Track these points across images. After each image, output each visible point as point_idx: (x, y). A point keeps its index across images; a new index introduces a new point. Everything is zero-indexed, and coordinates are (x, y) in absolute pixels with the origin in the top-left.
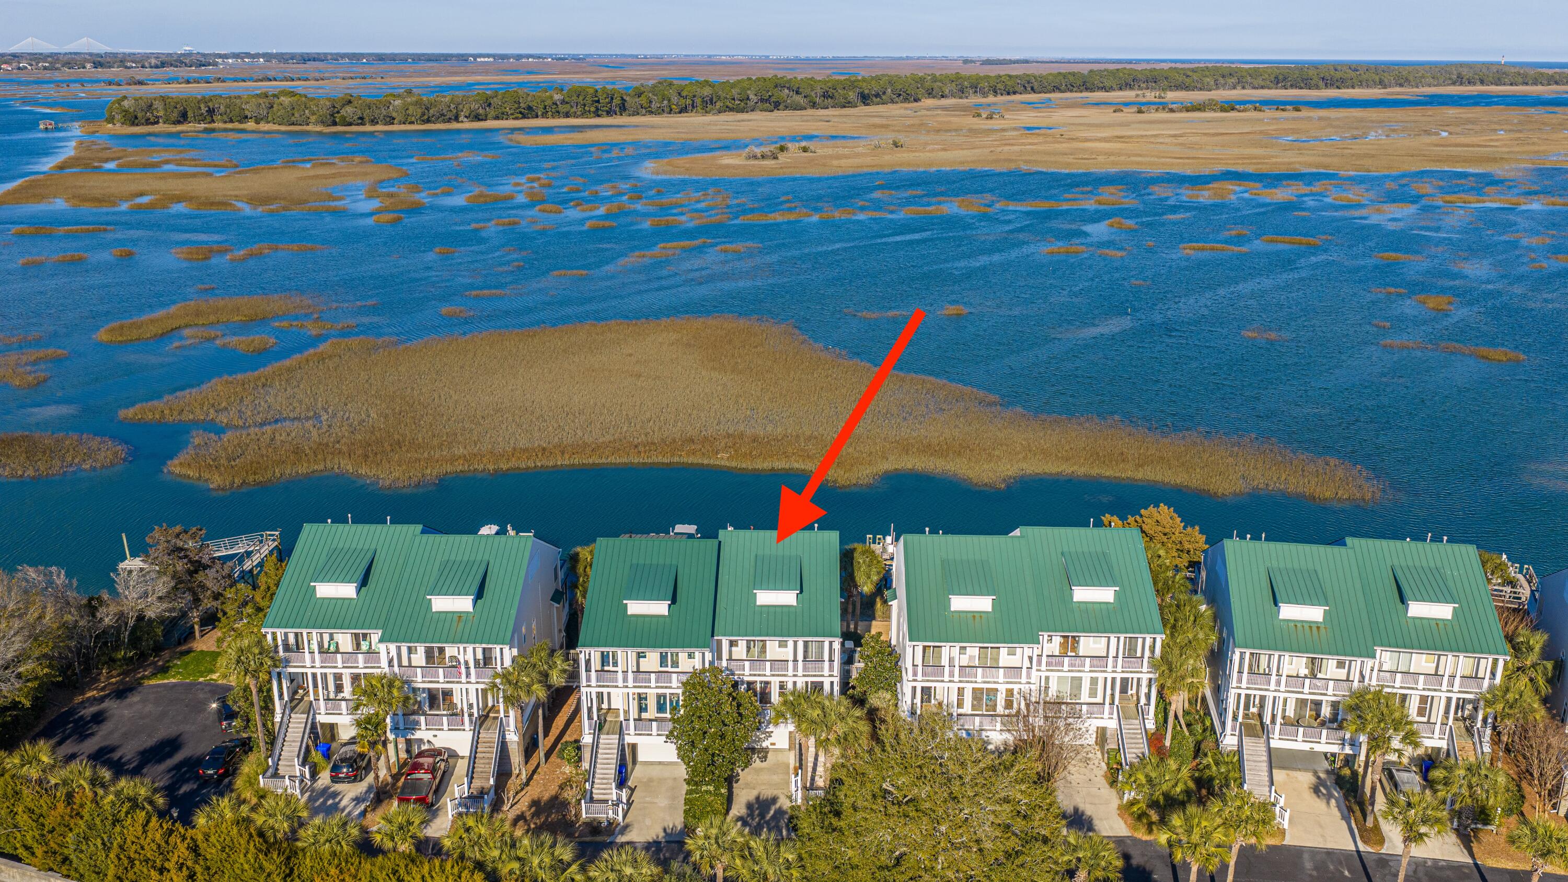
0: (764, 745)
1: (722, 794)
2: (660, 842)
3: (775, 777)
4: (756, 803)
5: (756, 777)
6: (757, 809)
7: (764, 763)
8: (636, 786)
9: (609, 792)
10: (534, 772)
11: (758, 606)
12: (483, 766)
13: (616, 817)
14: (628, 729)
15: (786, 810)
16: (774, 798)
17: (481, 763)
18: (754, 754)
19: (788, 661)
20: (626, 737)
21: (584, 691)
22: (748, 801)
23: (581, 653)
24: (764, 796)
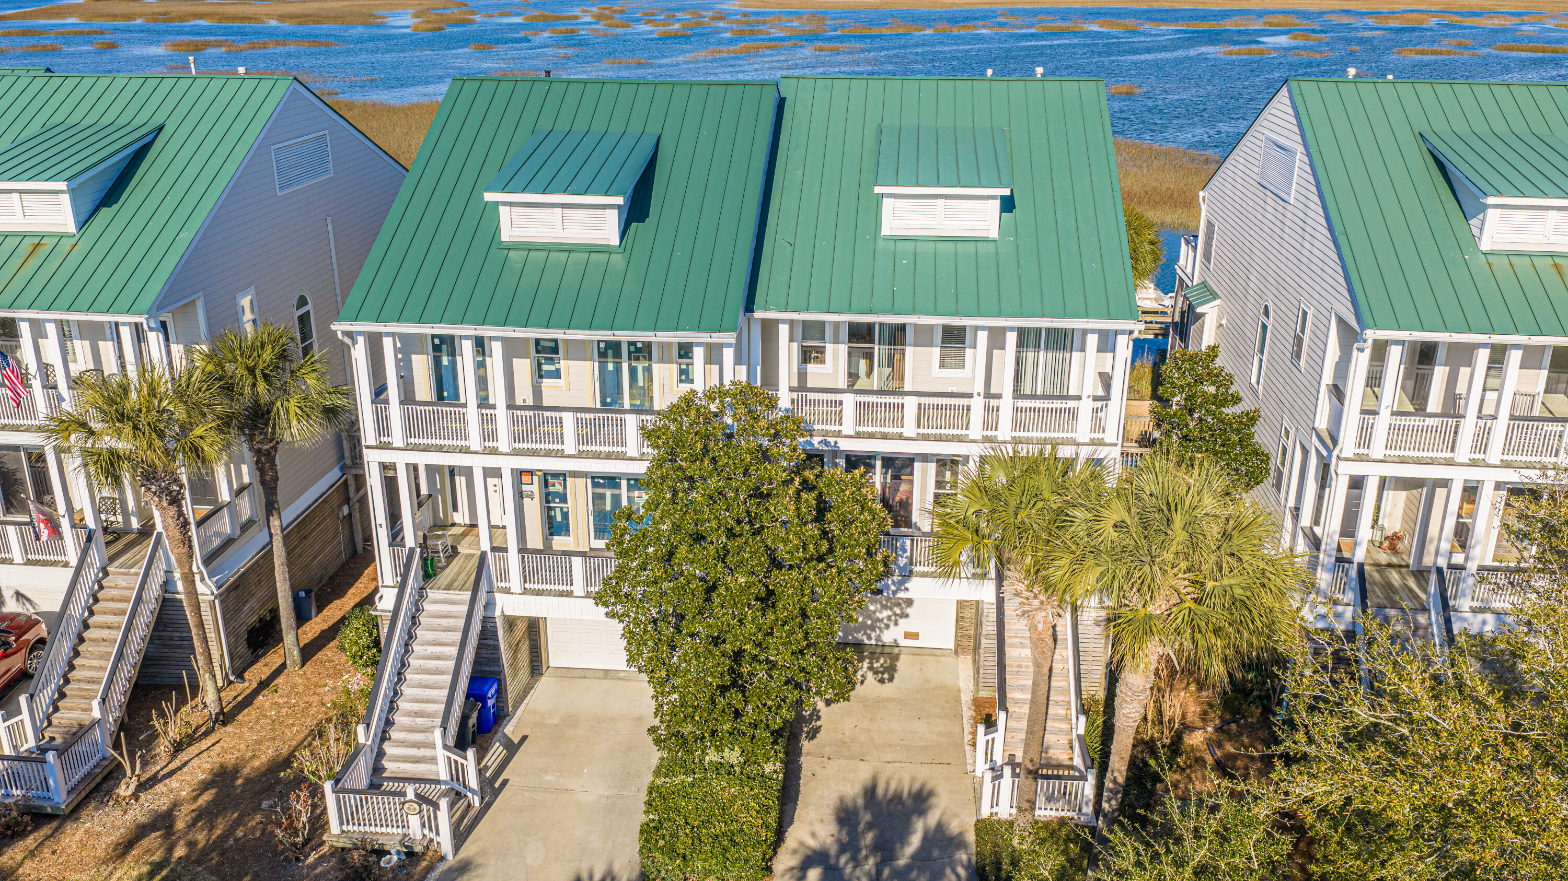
0: (888, 637)
1: (765, 778)
3: (921, 727)
4: (867, 807)
5: (865, 724)
6: (870, 826)
7: (888, 686)
8: (524, 738)
9: (428, 753)
10: (263, 685)
11: (887, 239)
12: (95, 663)
13: (433, 836)
14: (504, 575)
15: (961, 834)
16: (920, 791)
17: (93, 656)
18: (861, 660)
19: (970, 396)
20: (498, 596)
21: (372, 459)
22: (842, 800)
23: (355, 342)
24: (886, 790)
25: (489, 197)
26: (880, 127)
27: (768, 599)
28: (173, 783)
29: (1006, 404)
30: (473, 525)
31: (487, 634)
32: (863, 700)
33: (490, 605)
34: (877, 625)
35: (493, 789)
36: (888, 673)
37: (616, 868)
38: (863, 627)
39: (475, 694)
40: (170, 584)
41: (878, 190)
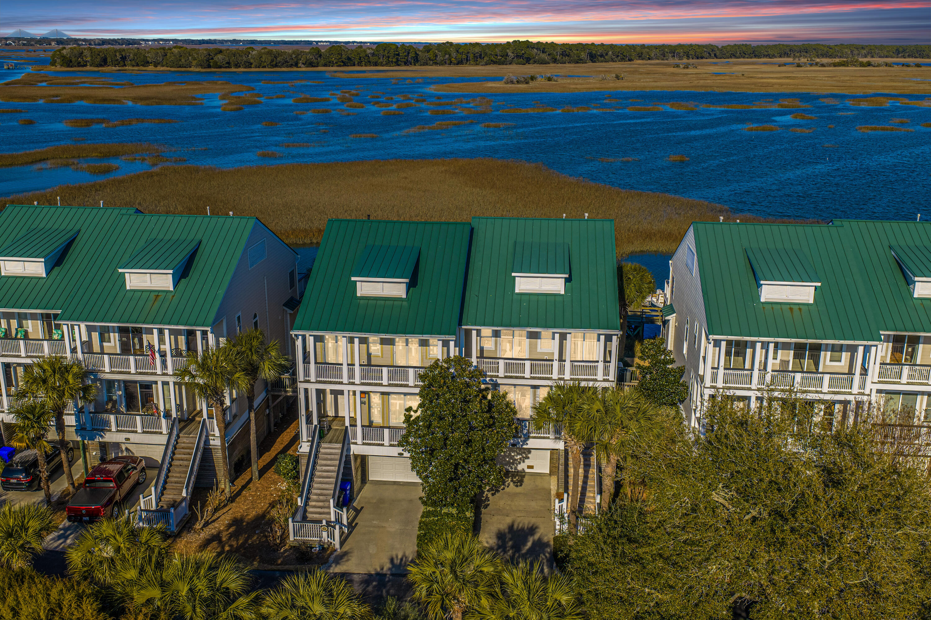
0: (520, 467)
1: (466, 519)
2: (385, 575)
3: (533, 504)
4: (509, 532)
5: (509, 502)
6: (511, 539)
7: (519, 488)
8: (362, 508)
9: (326, 510)
10: (244, 487)
11: (518, 294)
12: (178, 475)
13: (332, 541)
14: (355, 437)
15: (548, 542)
16: (532, 527)
17: (176, 472)
18: (508, 478)
19: (552, 360)
20: (352, 445)
21: (302, 386)
22: (499, 530)
23: (298, 338)
24: (518, 525)
25: (353, 279)
26: (515, 242)
28: (216, 525)
29: (568, 364)
30: (336, 417)
31: (348, 462)
32: (508, 494)
33: (349, 449)
34: (515, 462)
35: (352, 526)
36: (520, 483)
37: (407, 554)
38: (509, 463)
39: (343, 488)
40: (207, 441)
41: (513, 274)
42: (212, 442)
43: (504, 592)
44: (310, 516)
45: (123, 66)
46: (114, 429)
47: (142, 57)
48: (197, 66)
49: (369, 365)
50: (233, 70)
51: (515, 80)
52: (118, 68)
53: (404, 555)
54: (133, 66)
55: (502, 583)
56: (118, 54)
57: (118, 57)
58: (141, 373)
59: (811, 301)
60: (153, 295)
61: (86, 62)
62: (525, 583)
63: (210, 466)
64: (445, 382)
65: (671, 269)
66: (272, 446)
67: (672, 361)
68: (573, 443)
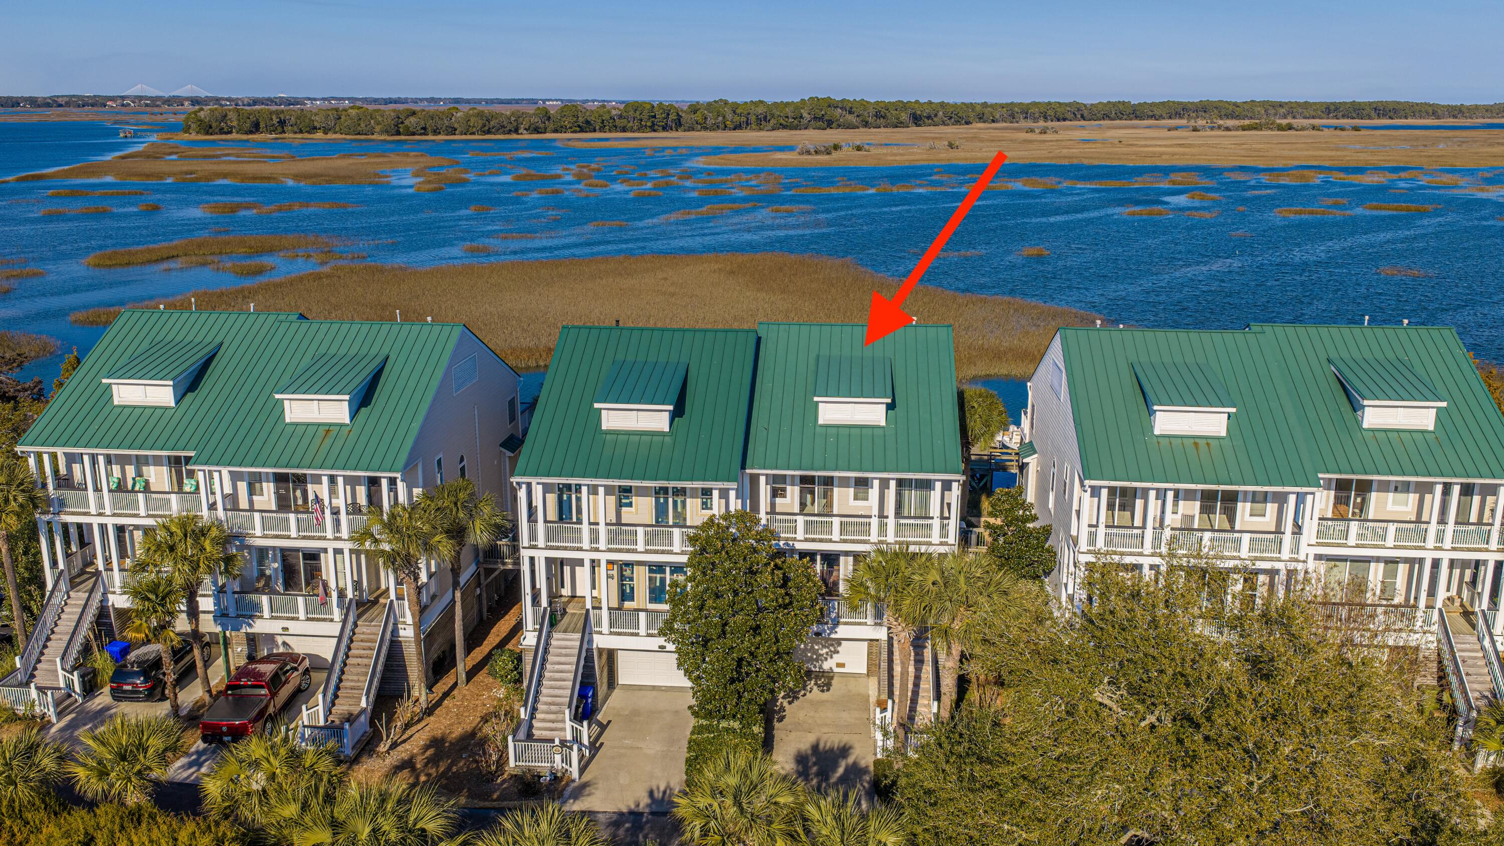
0: (826, 666)
1: (754, 736)
2: (642, 814)
3: (845, 715)
4: (813, 754)
5: (812, 714)
6: (815, 764)
7: (826, 693)
8: (609, 722)
9: (559, 725)
10: (446, 695)
11: (821, 426)
12: (355, 678)
13: (568, 767)
14: (599, 623)
15: (867, 767)
16: (844, 746)
17: (352, 674)
18: (810, 680)
19: (870, 517)
20: (595, 636)
21: (525, 554)
22: (799, 752)
23: (520, 487)
24: (825, 744)
25: (596, 405)
26: (818, 357)
27: (756, 629)
28: (407, 746)
29: (891, 522)
30: (573, 596)
31: (589, 659)
32: (811, 702)
33: (591, 641)
34: (819, 658)
35: (595, 747)
36: (826, 686)
37: (672, 785)
38: (811, 660)
39: (582, 695)
40: (395, 632)
41: (816, 399)
42: (402, 633)
43: (807, 831)
44: (537, 733)
45: (281, 133)
46: (266, 613)
47: (307, 121)
48: (382, 132)
49: (619, 523)
50: (431, 137)
51: (812, 150)
52: (274, 136)
53: (668, 787)
54: (295, 133)
55: (805, 820)
56: (274, 117)
57: (275, 120)
58: (304, 538)
59: (1223, 433)
60: (322, 430)
61: (232, 127)
62: (837, 818)
63: (399, 666)
64: (723, 547)
65: (1030, 393)
66: (484, 640)
67: (1034, 518)
68: (900, 628)
